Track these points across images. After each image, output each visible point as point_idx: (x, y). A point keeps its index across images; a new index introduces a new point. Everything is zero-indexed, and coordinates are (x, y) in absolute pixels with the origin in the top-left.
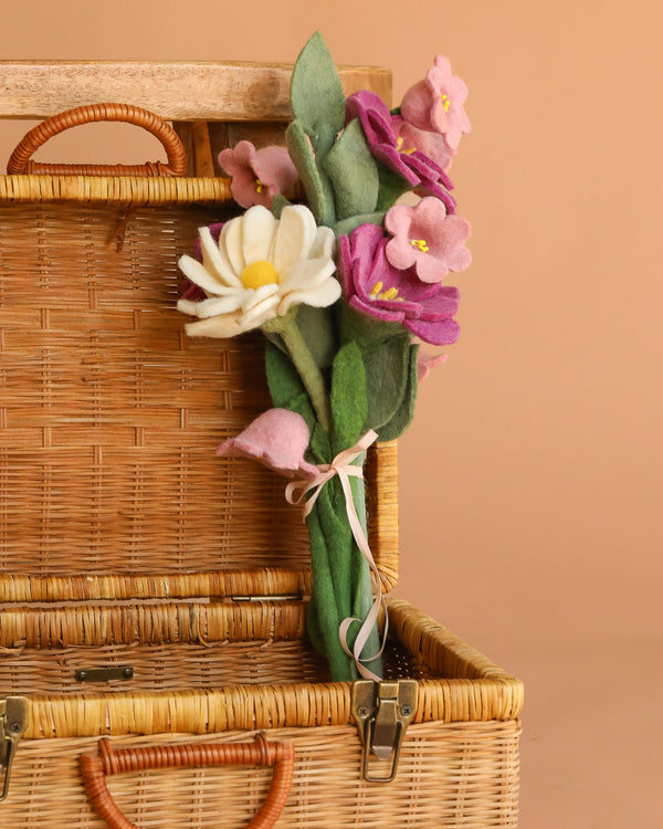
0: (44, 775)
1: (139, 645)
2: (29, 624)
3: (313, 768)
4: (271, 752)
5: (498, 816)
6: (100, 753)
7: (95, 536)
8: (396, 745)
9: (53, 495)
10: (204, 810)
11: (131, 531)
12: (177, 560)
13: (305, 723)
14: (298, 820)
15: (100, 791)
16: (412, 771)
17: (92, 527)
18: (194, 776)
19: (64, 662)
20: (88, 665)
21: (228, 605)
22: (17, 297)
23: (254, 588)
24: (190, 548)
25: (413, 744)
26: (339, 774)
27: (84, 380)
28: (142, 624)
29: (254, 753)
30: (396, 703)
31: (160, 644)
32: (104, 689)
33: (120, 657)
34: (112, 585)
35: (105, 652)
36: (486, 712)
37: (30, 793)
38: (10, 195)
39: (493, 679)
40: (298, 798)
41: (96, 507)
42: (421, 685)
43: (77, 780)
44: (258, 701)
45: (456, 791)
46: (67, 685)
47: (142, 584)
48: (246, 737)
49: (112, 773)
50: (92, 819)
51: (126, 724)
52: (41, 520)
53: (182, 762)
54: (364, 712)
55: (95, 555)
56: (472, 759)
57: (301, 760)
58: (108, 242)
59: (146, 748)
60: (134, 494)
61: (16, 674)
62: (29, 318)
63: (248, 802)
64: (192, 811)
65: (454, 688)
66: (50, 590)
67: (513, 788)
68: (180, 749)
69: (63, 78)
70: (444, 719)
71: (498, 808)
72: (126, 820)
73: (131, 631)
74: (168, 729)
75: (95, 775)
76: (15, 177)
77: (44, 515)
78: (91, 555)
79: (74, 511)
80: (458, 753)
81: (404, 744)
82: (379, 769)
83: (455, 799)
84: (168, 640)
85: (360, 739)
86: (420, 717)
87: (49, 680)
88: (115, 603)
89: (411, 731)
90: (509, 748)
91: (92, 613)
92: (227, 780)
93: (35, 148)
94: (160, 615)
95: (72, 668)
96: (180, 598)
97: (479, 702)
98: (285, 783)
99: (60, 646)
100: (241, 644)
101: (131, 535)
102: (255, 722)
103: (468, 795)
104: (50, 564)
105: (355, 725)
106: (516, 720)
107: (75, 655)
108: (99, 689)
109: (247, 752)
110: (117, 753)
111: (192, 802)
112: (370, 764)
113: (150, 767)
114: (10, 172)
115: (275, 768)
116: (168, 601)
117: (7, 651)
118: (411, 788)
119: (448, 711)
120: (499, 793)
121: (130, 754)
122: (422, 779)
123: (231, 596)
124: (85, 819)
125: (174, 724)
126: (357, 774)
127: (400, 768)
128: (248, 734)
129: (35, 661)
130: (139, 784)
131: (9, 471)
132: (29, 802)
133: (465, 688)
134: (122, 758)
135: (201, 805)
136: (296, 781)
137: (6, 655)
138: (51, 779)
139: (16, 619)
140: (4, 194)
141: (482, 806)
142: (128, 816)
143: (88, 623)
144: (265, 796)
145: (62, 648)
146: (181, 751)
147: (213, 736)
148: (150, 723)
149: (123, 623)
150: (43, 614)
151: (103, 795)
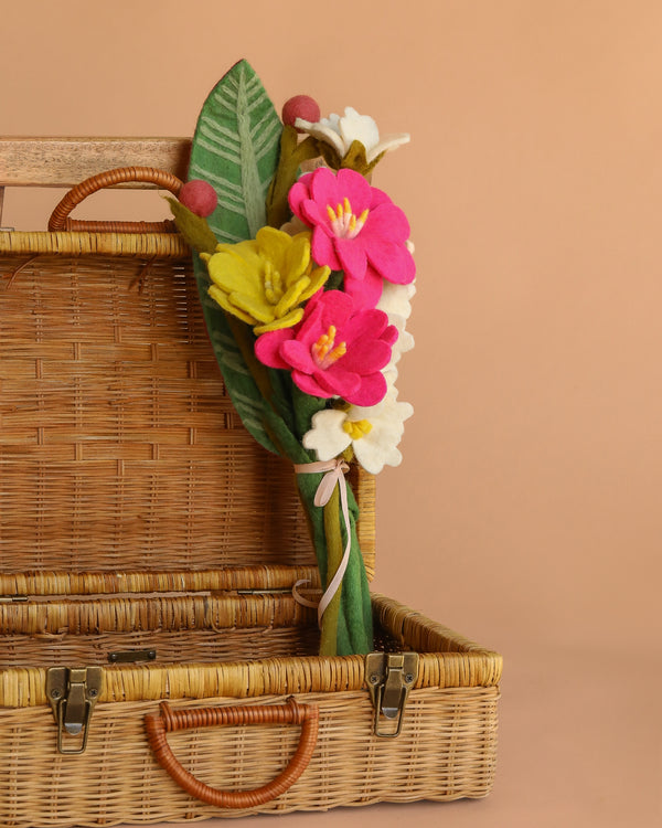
0: (115, 732)
1: (162, 632)
2: (71, 612)
3: (333, 726)
4: (301, 712)
5: (482, 766)
6: (162, 714)
7: (117, 536)
8: (401, 707)
9: (83, 502)
10: (245, 761)
11: (147, 532)
12: (186, 557)
13: (327, 689)
14: (321, 769)
15: (162, 745)
16: (413, 729)
17: (116, 529)
18: (237, 732)
19: (99, 646)
20: (119, 648)
21: (235, 598)
22: (53, 332)
23: (256, 583)
24: (196, 546)
25: (413, 706)
26: (352, 731)
27: (110, 403)
28: (164, 613)
29: (287, 713)
30: (402, 672)
31: (178, 631)
33: (145, 642)
34: (138, 580)
35: (133, 637)
36: (473, 679)
37: (103, 747)
38: (55, 249)
39: (478, 653)
40: (320, 751)
41: (120, 511)
42: (421, 657)
43: (142, 737)
44: (289, 670)
45: (449, 745)
47: (162, 579)
48: (280, 700)
49: (172, 730)
50: (153, 769)
51: (182, 689)
52: (72, 523)
53: (229, 721)
54: (375, 679)
55: (117, 552)
56: (462, 718)
57: (323, 719)
58: (131, 286)
59: (199, 710)
60: (150, 501)
61: (59, 656)
62: (63, 351)
63: (280, 755)
64: (235, 762)
65: (447, 659)
66: (86, 585)
67: (494, 743)
68: (227, 710)
69: (93, 152)
70: (439, 685)
71: (482, 759)
72: (183, 769)
73: (156, 620)
74: (216, 694)
75: (158, 731)
76: (59, 235)
77: (75, 519)
78: (113, 552)
79: (100, 515)
80: (450, 713)
81: (407, 706)
82: (387, 726)
83: (447, 752)
84: (187, 627)
85: (371, 702)
86: (420, 683)
87: (86, 661)
88: (140, 596)
89: (412, 695)
90: (491, 710)
91: (123, 604)
92: (263, 736)
93: (74, 205)
94: (178, 606)
95: (105, 651)
96: (194, 591)
97: (467, 669)
98: (311, 738)
99: (96, 632)
100: (246, 630)
101: (147, 535)
102: (287, 688)
103: (458, 749)
104: (79, 559)
105: (368, 690)
106: (496, 686)
107: (107, 640)
109: (281, 712)
110: (176, 713)
111: (235, 754)
112: (380, 723)
113: (203, 725)
114: (51, 229)
115: (304, 725)
116: (184, 594)
117: (52, 636)
118: (412, 743)
119: (443, 678)
120: (483, 747)
121: (187, 714)
122: (422, 735)
123: (237, 590)
124: (148, 769)
125: (221, 689)
126: (369, 730)
127: (404, 726)
128: (281, 698)
129: (75, 644)
130: (191, 739)
131: (47, 481)
132: (102, 754)
133: (456, 659)
134: (180, 718)
135: (243, 757)
136: (320, 737)
137: (51, 641)
138: (121, 735)
139: (59, 610)
140: (49, 249)
141: (470, 758)
142: (184, 766)
143: (121, 612)
144: (295, 749)
145: (98, 634)
146: (227, 712)
147: (253, 699)
148: (202, 689)
149: (149, 613)
150: (82, 605)
151: (165, 749)
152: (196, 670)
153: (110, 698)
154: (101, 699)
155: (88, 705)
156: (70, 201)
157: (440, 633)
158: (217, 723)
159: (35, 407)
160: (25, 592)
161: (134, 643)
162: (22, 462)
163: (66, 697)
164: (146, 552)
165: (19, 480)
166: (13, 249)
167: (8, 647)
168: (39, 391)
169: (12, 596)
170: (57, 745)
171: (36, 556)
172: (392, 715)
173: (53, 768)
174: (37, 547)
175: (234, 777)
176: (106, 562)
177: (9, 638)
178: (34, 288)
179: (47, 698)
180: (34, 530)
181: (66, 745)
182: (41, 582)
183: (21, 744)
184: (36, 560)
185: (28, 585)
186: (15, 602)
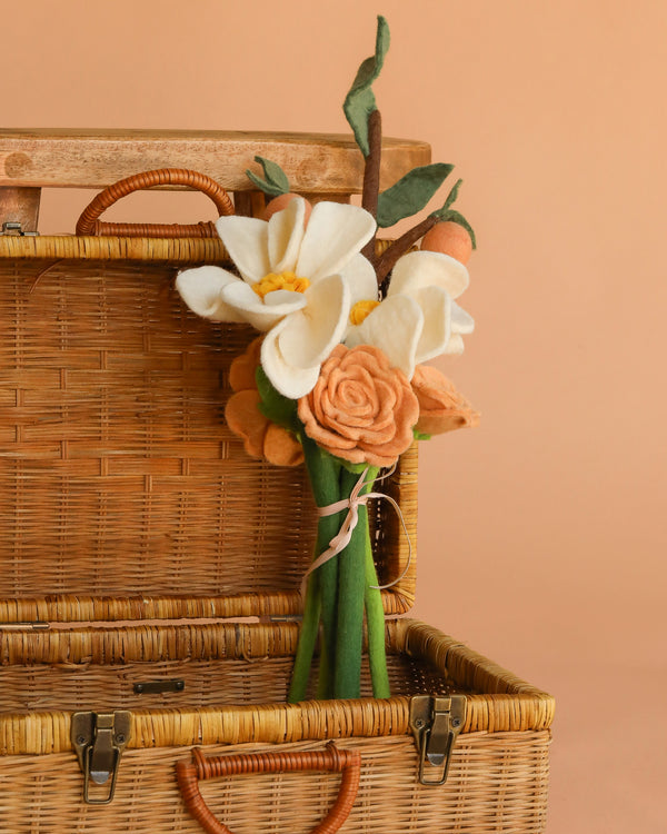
0: (144, 780)
1: (191, 661)
2: (95, 642)
3: (374, 773)
4: (342, 759)
5: (532, 815)
6: (194, 761)
7: (144, 556)
8: (448, 753)
9: (108, 520)
10: (281, 810)
11: (176, 551)
12: (215, 577)
13: (370, 733)
14: (362, 819)
15: (194, 794)
16: (459, 775)
17: (142, 547)
18: (273, 780)
19: (124, 676)
20: (146, 678)
21: (269, 625)
22: (79, 339)
23: (290, 609)
24: (227, 566)
25: (460, 751)
26: (395, 779)
27: (137, 415)
28: (193, 641)
29: (327, 760)
30: (449, 716)
31: (208, 660)
32: (158, 700)
33: (173, 672)
34: (165, 605)
35: (160, 667)
36: (524, 723)
37: (131, 796)
38: (82, 255)
39: (529, 694)
40: (361, 800)
41: (146, 530)
42: (469, 699)
43: (173, 785)
44: (330, 714)
45: (497, 793)
46: (126, 696)
47: (191, 604)
48: (319, 746)
49: (205, 778)
50: (184, 819)
51: (216, 735)
52: (96, 541)
53: (265, 768)
54: (420, 724)
55: (143, 573)
56: (511, 764)
57: (365, 766)
59: (234, 757)
60: (179, 519)
61: (81, 687)
62: (88, 359)
63: (319, 804)
64: (270, 811)
65: (497, 702)
66: (111, 611)
67: (545, 790)
68: (263, 756)
70: (488, 729)
71: (532, 808)
72: (216, 820)
73: (184, 649)
74: (251, 739)
75: (190, 780)
76: (87, 240)
77: (100, 537)
78: (139, 573)
79: (126, 534)
80: (499, 759)
81: (454, 752)
82: (433, 774)
83: (496, 800)
84: (217, 657)
85: (416, 747)
86: (467, 727)
87: (110, 692)
88: (168, 622)
89: (459, 740)
90: (542, 755)
91: (150, 632)
92: (300, 783)
93: (104, 208)
94: (208, 634)
95: (130, 682)
96: (224, 617)
97: (518, 713)
98: (352, 786)
99: (122, 662)
100: (279, 660)
101: (175, 555)
102: (327, 732)
103: (507, 797)
104: (103, 580)
105: (412, 735)
106: (549, 730)
107: (133, 670)
108: (154, 700)
109: (321, 759)
110: (209, 760)
111: (271, 803)
112: (425, 769)
113: (237, 773)
114: (79, 233)
115: (345, 772)
116: (215, 621)
117: (75, 666)
118: (458, 791)
119: (492, 723)
120: (534, 794)
121: (220, 762)
122: (469, 782)
123: (270, 616)
124: (179, 819)
125: (257, 734)
126: (413, 778)
127: (450, 772)
128: (320, 743)
129: (98, 675)
130: (225, 788)
131: (70, 497)
132: (130, 804)
133: (506, 701)
134: (213, 765)
135: (278, 806)
136: (361, 784)
137: (73, 671)
138: (150, 784)
139: (83, 638)
140: (76, 255)
141: (519, 807)
142: (217, 816)
143: (147, 642)
144: (335, 798)
145: (123, 663)
146: (263, 758)
147: (290, 745)
148: (237, 734)
149: (177, 641)
150: (107, 633)
151: (196, 799)
152: (231, 713)
153: (139, 744)
154: (129, 745)
155: (116, 752)
156: (99, 204)
157: (488, 669)
158: (253, 770)
159: (59, 419)
160: (46, 618)
161: (162, 673)
162: (44, 477)
163: (92, 743)
164: (174, 572)
165: (40, 496)
166: (38, 255)
167: (28, 678)
168: (63, 402)
169: (32, 623)
170: (83, 794)
171: (58, 577)
172: (438, 761)
173: (77, 819)
174: (58, 567)
175: (270, 827)
176: (131, 583)
177: (29, 668)
178: (58, 292)
179: (72, 744)
180: (56, 549)
181: (92, 794)
182: (63, 607)
183: (43, 793)
184: (57, 581)
185: (50, 611)
186: (35, 631)
